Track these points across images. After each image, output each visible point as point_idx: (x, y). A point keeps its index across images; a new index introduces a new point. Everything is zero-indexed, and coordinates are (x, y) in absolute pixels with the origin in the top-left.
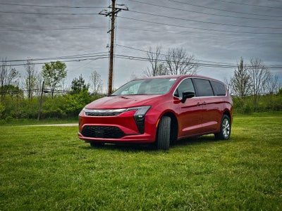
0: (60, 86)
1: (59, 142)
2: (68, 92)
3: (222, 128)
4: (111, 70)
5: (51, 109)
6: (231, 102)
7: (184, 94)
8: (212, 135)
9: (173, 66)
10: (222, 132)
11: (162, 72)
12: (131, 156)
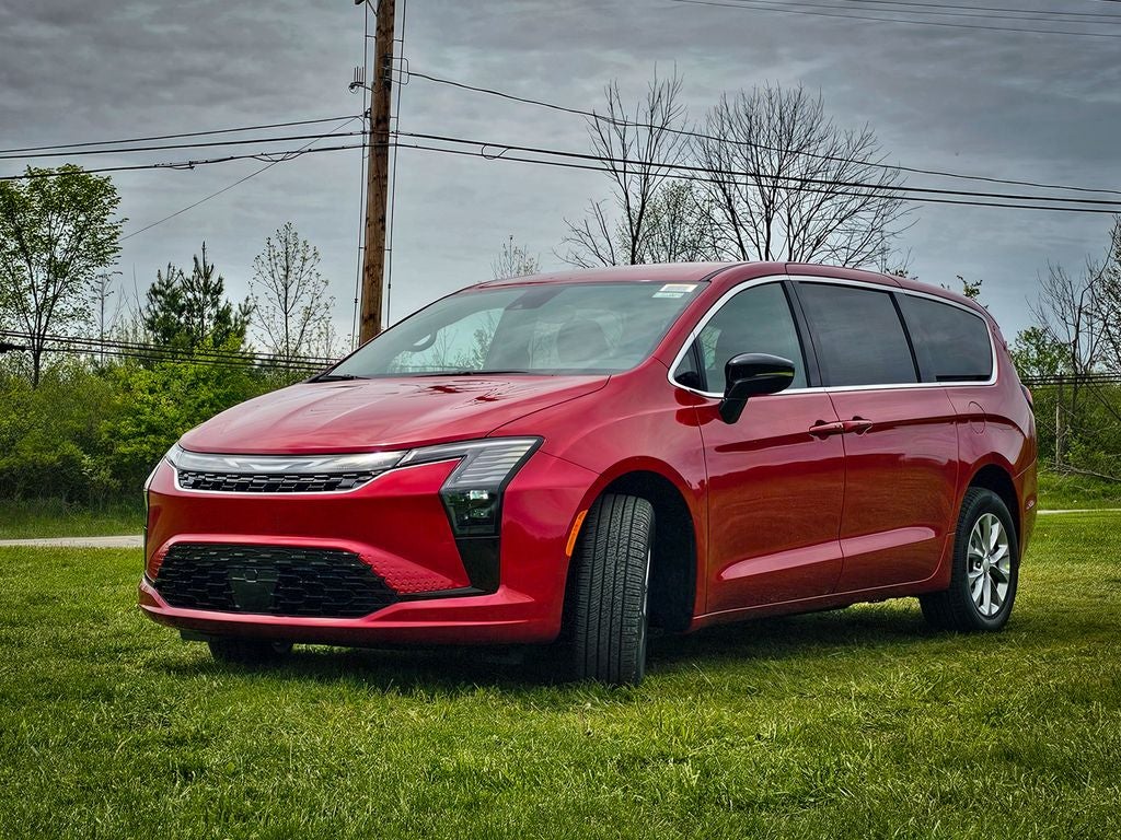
0: (80, 314)
1: (37, 636)
2: (126, 349)
3: (961, 565)
4: (377, 222)
5: (27, 451)
6: (1026, 419)
7: (733, 371)
8: (913, 603)
9: (749, 197)
10: (961, 588)
11: (686, 233)
12: (418, 713)
